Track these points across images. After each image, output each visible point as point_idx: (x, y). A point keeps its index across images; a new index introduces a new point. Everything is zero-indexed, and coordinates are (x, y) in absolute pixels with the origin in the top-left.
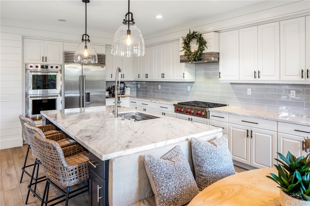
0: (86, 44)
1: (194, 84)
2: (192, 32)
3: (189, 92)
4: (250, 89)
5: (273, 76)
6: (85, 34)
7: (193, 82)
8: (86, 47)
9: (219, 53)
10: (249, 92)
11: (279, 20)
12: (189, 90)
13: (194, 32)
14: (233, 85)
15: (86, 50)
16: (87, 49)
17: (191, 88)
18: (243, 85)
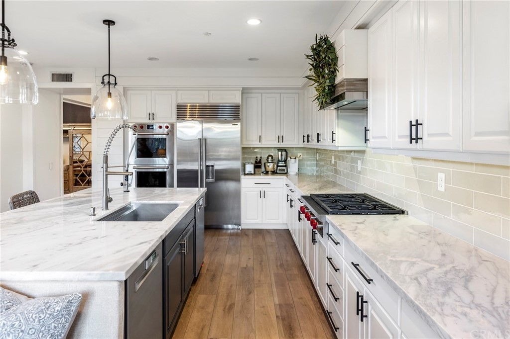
0: (109, 89)
4: (443, 176)
6: (108, 74)
8: (110, 94)
9: (366, 80)
12: (360, 169)
15: (109, 99)
16: (111, 97)
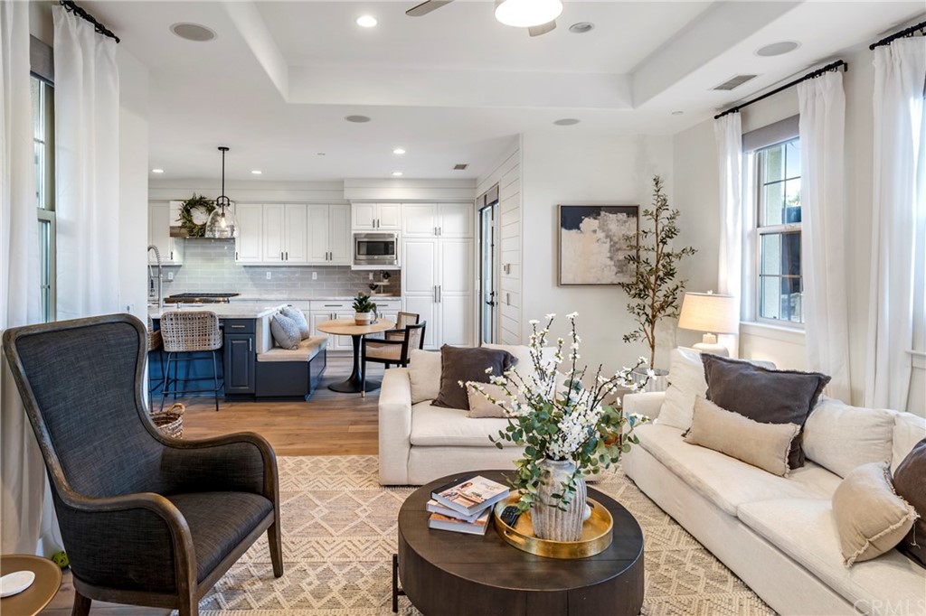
1: (181, 269)
2: (198, 198)
5: (301, 258)
7: (180, 266)
10: (269, 276)
11: (307, 203)
13: (201, 198)
14: (247, 268)
17: (175, 274)
18: (260, 268)
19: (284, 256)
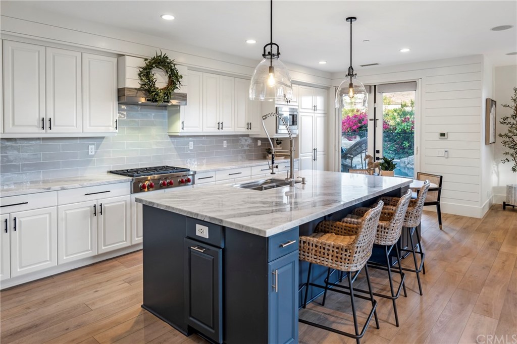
1: (104, 141)
3: (93, 156)
4: (192, 143)
5: (230, 127)
7: (102, 138)
10: (191, 145)
12: (93, 153)
14: (173, 138)
17: (97, 147)
18: (184, 138)
19: (220, 125)
